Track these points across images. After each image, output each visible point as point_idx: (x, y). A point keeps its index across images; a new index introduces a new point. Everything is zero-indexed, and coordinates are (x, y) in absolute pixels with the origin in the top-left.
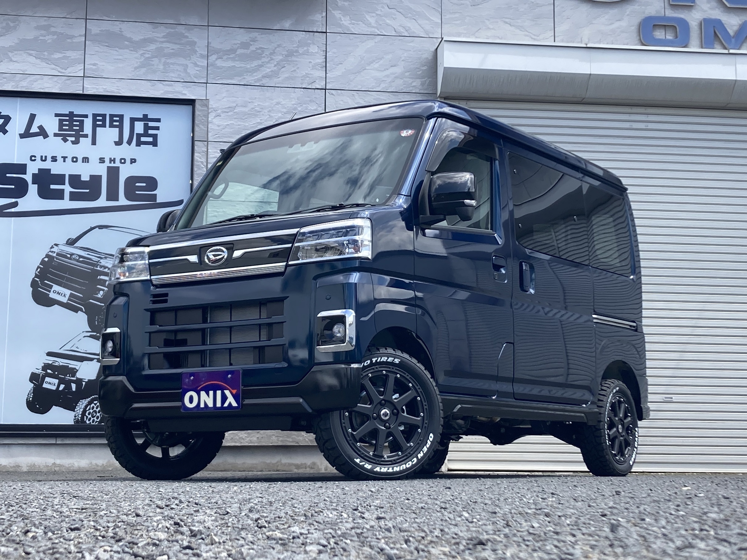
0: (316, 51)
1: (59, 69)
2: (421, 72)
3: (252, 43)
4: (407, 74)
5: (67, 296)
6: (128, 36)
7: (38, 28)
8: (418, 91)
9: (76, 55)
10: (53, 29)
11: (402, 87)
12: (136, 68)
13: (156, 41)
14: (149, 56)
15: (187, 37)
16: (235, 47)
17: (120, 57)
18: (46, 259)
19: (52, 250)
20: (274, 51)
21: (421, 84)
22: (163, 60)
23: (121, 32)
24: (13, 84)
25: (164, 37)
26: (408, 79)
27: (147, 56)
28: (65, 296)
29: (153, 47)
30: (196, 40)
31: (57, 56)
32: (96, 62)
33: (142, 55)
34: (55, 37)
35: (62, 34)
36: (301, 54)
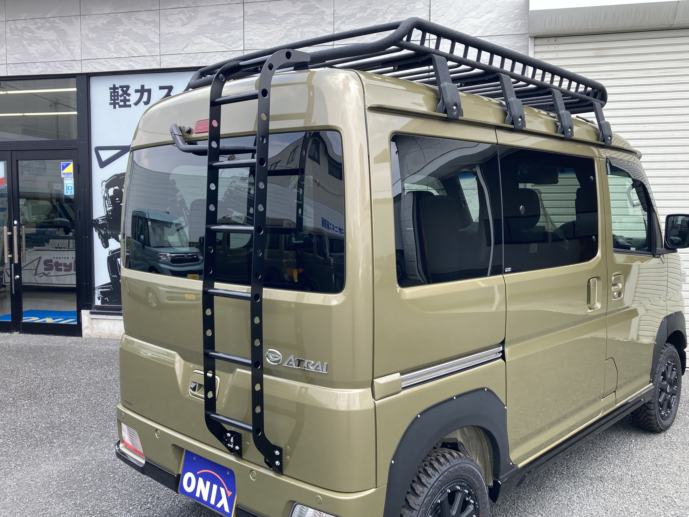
0: (422, 6)
1: (227, 46)
2: (514, 15)
3: (368, 6)
4: (502, 18)
5: (243, 219)
6: (274, 13)
7: (211, 15)
8: (510, 33)
9: (238, 33)
10: (221, 15)
11: (496, 31)
12: (280, 39)
13: (295, 14)
14: (290, 27)
15: (318, 8)
16: (355, 11)
17: (269, 31)
18: (228, 192)
19: (232, 185)
20: (386, 11)
21: (513, 27)
22: (300, 29)
23: (268, 10)
24: (197, 61)
25: (300, 10)
26: (501, 23)
27: (288, 28)
28: (241, 219)
29: (293, 19)
30: (324, 10)
31: (225, 35)
32: (252, 37)
33: (284, 27)
34: (223, 20)
35: (227, 18)
36: (408, 11)
